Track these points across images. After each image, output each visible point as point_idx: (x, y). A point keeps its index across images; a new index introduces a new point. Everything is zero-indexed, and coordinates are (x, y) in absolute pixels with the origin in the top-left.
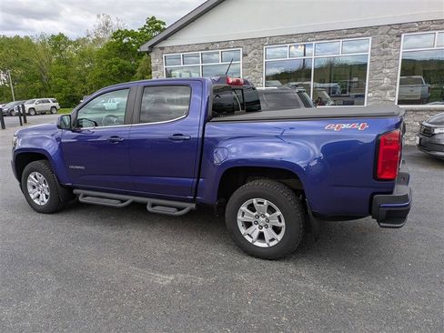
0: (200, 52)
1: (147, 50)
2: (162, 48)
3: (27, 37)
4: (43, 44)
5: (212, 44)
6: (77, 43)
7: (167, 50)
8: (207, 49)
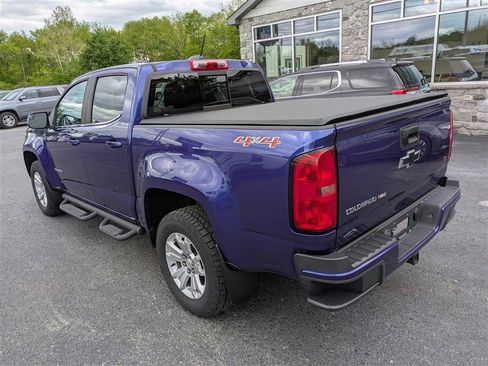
0: (292, 20)
1: (234, 23)
2: (251, 19)
3: (164, 18)
4: (179, 24)
5: (306, 8)
6: (210, 20)
7: (256, 21)
8: (300, 15)
